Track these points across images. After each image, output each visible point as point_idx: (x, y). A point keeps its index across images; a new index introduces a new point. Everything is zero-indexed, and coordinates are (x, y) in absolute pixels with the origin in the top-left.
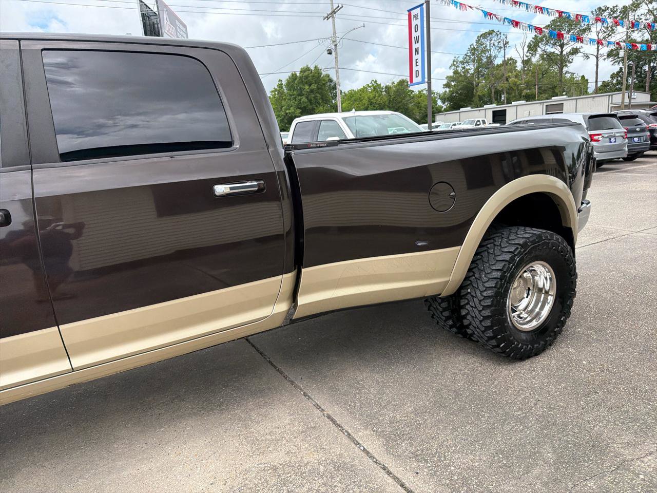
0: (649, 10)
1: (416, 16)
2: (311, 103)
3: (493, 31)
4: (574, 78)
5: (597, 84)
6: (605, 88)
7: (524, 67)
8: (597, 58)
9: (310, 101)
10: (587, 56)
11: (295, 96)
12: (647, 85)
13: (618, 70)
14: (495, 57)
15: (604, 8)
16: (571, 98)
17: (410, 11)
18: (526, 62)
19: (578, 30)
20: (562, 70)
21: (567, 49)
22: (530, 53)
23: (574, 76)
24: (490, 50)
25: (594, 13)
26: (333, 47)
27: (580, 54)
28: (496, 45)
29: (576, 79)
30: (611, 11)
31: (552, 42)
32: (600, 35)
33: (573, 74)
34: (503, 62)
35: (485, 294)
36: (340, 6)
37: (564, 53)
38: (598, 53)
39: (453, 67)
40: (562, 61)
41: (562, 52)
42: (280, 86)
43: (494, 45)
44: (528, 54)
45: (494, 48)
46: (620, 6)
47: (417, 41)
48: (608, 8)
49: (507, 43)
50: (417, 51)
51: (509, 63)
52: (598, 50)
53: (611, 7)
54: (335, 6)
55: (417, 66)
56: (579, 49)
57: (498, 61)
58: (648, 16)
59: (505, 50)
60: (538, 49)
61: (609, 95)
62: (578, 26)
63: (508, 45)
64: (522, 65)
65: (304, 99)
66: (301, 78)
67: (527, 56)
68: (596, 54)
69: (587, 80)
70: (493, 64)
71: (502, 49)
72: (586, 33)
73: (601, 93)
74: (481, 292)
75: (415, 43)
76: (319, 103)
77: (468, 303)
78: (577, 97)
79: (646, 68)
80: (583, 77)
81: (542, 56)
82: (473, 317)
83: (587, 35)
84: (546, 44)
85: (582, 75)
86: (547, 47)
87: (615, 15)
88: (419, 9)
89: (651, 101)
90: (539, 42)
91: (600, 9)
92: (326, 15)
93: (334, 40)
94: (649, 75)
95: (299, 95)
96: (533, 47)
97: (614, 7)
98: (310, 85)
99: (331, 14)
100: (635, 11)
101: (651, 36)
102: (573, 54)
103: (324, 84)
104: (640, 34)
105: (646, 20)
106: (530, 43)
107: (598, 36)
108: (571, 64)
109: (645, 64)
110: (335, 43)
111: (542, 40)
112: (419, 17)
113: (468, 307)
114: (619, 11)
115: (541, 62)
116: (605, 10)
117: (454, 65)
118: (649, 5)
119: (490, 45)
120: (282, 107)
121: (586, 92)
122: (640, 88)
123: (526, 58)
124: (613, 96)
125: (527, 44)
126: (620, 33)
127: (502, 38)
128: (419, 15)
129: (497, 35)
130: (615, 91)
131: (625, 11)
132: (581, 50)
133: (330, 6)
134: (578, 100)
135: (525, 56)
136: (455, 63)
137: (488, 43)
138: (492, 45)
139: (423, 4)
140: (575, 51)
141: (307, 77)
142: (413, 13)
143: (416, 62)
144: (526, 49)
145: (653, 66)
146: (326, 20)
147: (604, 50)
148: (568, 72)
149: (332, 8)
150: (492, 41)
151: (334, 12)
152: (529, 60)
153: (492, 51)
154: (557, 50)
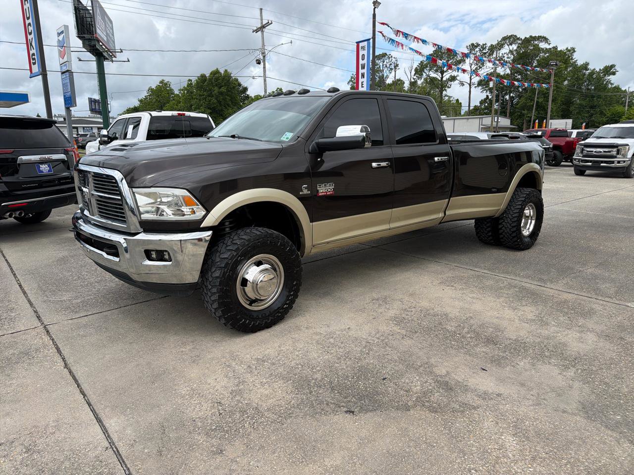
0: (510, 50)
1: (363, 48)
2: (221, 105)
3: (386, 54)
4: (451, 101)
5: (469, 108)
6: (475, 112)
7: (411, 88)
8: (470, 85)
9: (219, 102)
10: (462, 84)
11: (205, 96)
12: (508, 111)
13: (485, 97)
14: (387, 77)
15: (476, 44)
16: (449, 118)
17: (358, 43)
18: (413, 84)
19: (455, 60)
20: (442, 93)
21: (446, 76)
22: (417, 77)
23: (451, 99)
24: (383, 71)
25: (469, 47)
26: (262, 58)
27: (457, 82)
28: (388, 66)
29: (452, 102)
30: (482, 47)
31: (435, 69)
32: (472, 67)
33: (450, 97)
34: (393, 81)
35: (513, 216)
36: (270, 22)
37: (444, 79)
38: (471, 82)
39: (351, 83)
40: (442, 86)
41: (442, 78)
42: (190, 85)
43: (386, 66)
44: (415, 77)
45: (386, 69)
46: (489, 45)
47: (363, 67)
48: (479, 45)
49: (397, 65)
50: (363, 76)
51: (398, 83)
52: (471, 79)
53: (481, 44)
54: (265, 22)
55: (362, 87)
56: (456, 77)
57: (389, 81)
58: (509, 55)
59: (395, 72)
60: (424, 73)
61: (480, 118)
62: (455, 58)
63: (398, 68)
64: (409, 86)
65: (214, 100)
66: (210, 80)
67: (414, 79)
68: (469, 83)
69: (461, 103)
70: (385, 82)
71: (393, 71)
72: (462, 64)
73: (473, 116)
74: (512, 215)
75: (362, 69)
76: (228, 105)
77: (504, 221)
78: (455, 118)
79: (507, 97)
80: (457, 100)
81: (426, 80)
82: (506, 228)
83: (462, 65)
84: (430, 70)
85: (456, 99)
86: (431, 73)
87: (484, 51)
88: (366, 42)
89: (511, 125)
90: (424, 68)
91: (473, 44)
92: (255, 28)
93: (263, 52)
94: (509, 104)
95: (209, 96)
96: (419, 71)
97: (483, 45)
98: (220, 88)
99: (260, 28)
100: (500, 50)
101: (511, 72)
102: (451, 81)
103: (234, 87)
104: (503, 69)
105: (508, 58)
106: (417, 68)
107: (471, 67)
108: (449, 89)
109: (506, 94)
110: (264, 55)
111: (427, 67)
112: (366, 49)
113: (504, 223)
114: (487, 48)
115: (425, 85)
116: (477, 47)
117: (352, 81)
118: (510, 46)
119: (383, 65)
120: (192, 106)
121: (460, 114)
122: (503, 113)
123: (413, 80)
124: (483, 119)
125: (414, 68)
126: (488, 68)
127: (393, 61)
128: (366, 47)
129: (389, 58)
130: (483, 115)
131: (493, 49)
132: (458, 78)
133: (259, 21)
134: (455, 121)
135: (412, 78)
136: (353, 79)
137: (381, 64)
138: (385, 66)
139: (369, 39)
140: (453, 78)
141: (217, 79)
142: (361, 45)
143: (362, 84)
144: (413, 72)
145: (512, 96)
146: (255, 33)
147: (476, 80)
148: (446, 95)
149: (262, 23)
150: (385, 63)
151: (263, 27)
152: (416, 82)
153: (384, 71)
154: (438, 76)
